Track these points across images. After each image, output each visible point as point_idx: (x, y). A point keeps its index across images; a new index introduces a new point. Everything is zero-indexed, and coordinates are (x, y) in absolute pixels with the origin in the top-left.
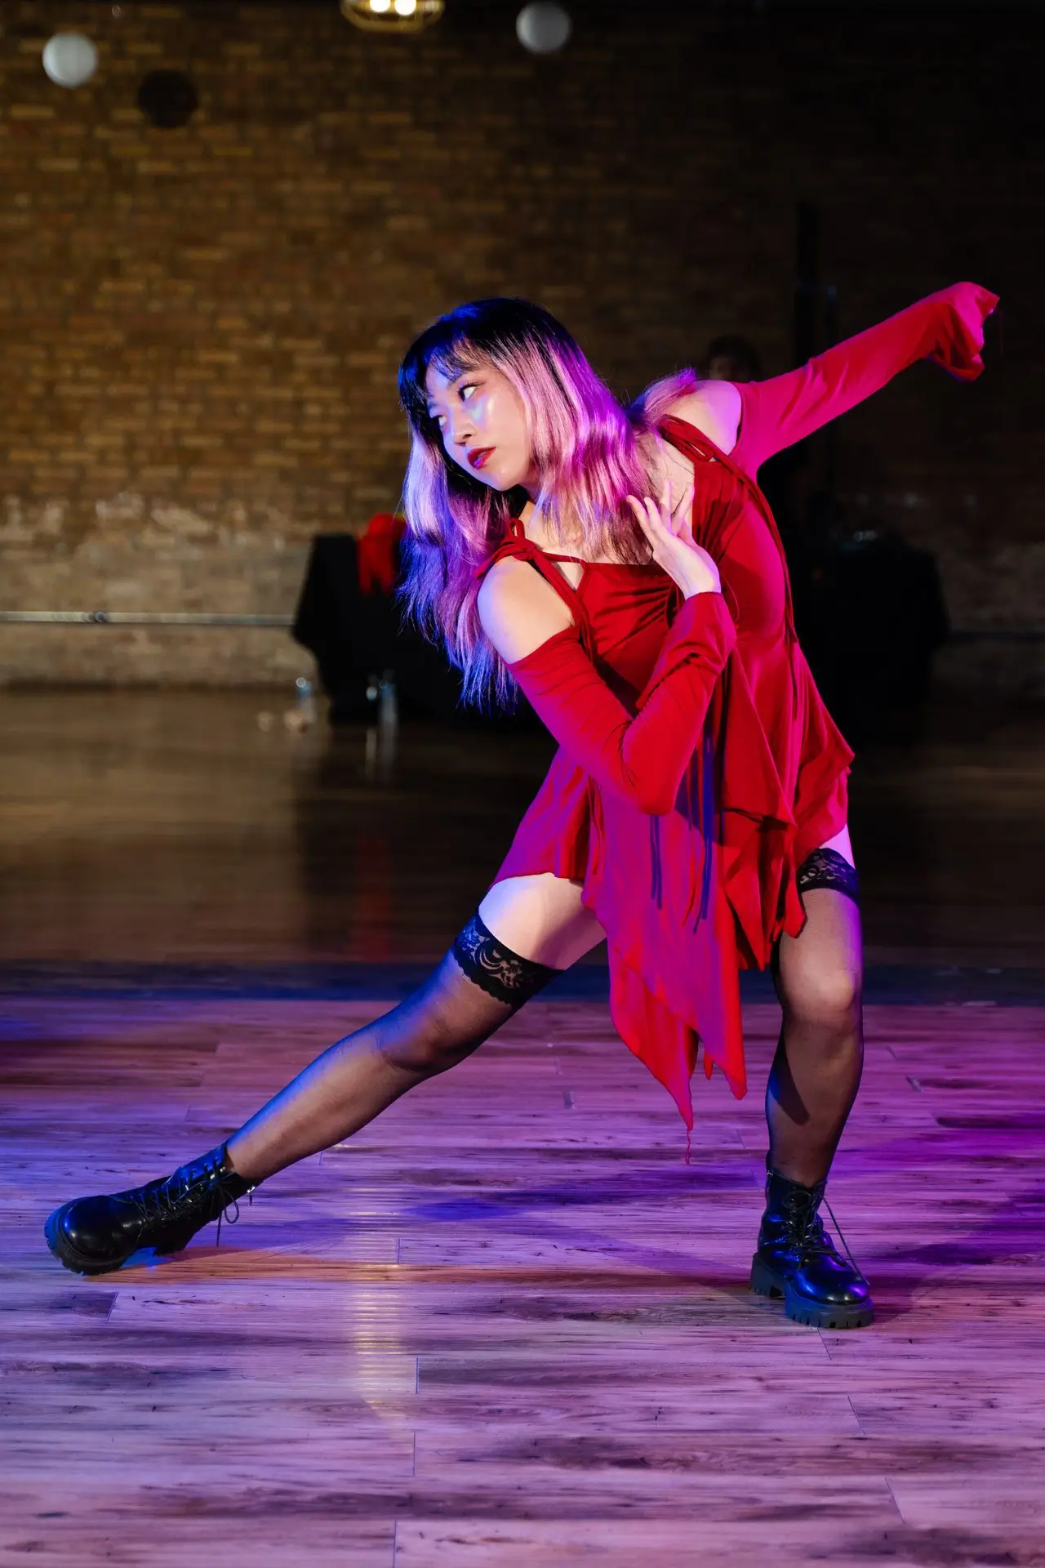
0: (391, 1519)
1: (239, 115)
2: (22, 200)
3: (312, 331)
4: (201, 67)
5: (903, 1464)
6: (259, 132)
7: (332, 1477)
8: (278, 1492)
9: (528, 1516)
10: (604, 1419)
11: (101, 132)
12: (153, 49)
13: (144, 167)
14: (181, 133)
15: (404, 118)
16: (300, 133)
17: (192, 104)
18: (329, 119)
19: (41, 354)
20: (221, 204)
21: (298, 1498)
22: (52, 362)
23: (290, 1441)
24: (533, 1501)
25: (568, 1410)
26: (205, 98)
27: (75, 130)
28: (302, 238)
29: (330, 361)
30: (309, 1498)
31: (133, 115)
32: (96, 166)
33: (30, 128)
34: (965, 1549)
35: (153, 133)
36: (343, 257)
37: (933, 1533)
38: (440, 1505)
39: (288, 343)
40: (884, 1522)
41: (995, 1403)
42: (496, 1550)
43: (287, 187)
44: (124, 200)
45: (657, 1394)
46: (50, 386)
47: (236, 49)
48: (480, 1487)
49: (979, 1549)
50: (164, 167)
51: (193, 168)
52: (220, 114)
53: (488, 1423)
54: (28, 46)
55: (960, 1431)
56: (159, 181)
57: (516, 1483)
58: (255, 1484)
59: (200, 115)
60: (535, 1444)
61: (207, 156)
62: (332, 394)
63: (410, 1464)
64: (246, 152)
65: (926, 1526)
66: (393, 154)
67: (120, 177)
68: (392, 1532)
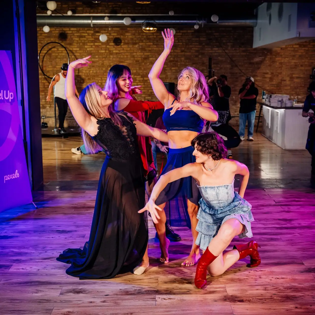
0: (155, 295)
1: (128, 44)
2: (97, 57)
3: (139, 75)
4: (122, 37)
5: (227, 282)
6: (131, 46)
7: (146, 287)
8: (139, 290)
9: (174, 294)
10: (185, 274)
11: (108, 46)
12: (116, 34)
13: (114, 51)
14: (119, 46)
15: (152, 44)
16: (137, 46)
17: (121, 42)
18: (141, 44)
19: (100, 79)
20: (126, 57)
21: (141, 291)
22: (102, 80)
23: (140, 280)
24: (175, 291)
25: (179, 272)
26: (123, 41)
27: (104, 46)
28: (137, 61)
29: (142, 79)
30: (143, 291)
31: (113, 44)
32: (107, 51)
33: (98, 46)
34: (236, 299)
35: (115, 46)
36: (143, 64)
37: (232, 296)
38: (162, 292)
39: (135, 77)
40: (225, 294)
41: (240, 270)
42: (170, 301)
43: (135, 54)
44: (111, 56)
45: (192, 269)
46: (102, 83)
47: (127, 34)
48: (168, 288)
49: (238, 299)
50: (117, 51)
51: (121, 51)
52: (125, 44)
53: (168, 275)
54: (97, 34)
55: (236, 275)
56: (116, 53)
57: (172, 287)
58: (136, 288)
59: (122, 44)
60: (175, 279)
61: (123, 50)
62: (142, 84)
63: (157, 284)
64: (129, 49)
65: (230, 295)
66: (150, 49)
67: (111, 53)
68: (155, 297)
